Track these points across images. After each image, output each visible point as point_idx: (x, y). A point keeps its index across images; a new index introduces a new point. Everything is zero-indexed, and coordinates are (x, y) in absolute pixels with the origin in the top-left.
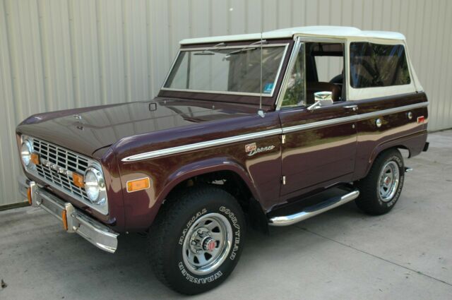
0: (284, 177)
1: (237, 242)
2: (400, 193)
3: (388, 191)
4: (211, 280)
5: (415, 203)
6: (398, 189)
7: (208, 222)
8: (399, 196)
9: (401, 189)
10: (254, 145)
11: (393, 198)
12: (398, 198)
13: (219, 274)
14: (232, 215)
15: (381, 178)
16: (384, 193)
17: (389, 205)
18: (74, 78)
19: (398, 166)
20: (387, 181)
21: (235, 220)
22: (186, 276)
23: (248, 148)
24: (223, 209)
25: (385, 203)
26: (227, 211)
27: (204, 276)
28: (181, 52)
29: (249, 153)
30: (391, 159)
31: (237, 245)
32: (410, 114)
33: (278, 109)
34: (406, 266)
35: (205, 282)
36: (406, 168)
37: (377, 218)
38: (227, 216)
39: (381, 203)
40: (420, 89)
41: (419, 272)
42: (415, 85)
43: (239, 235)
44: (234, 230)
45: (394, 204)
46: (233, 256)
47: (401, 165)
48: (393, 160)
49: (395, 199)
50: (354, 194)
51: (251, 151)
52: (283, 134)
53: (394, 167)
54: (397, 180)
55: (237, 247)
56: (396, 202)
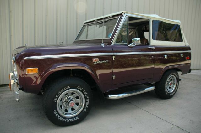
0: (114, 76)
1: (87, 104)
2: (177, 90)
3: (171, 89)
4: (72, 121)
5: (184, 95)
6: (176, 88)
7: (73, 93)
8: (176, 91)
9: (177, 88)
10: (97, 59)
11: (173, 92)
12: (175, 92)
13: (77, 118)
14: (84, 91)
15: (167, 82)
16: (169, 89)
17: (171, 95)
18: (46, 37)
19: (176, 78)
20: (170, 84)
21: (86, 94)
22: (58, 117)
23: (94, 60)
24: (79, 87)
25: (169, 94)
26: (82, 89)
27: (69, 118)
28: (84, 26)
29: (94, 62)
30: (172, 74)
31: (87, 105)
32: (182, 55)
33: (112, 44)
34: (172, 123)
35: (69, 121)
36: (180, 79)
37: (165, 100)
38: (82, 91)
39: (167, 94)
40: (187, 44)
41: (178, 127)
42: (185, 43)
43: (88, 101)
44: (86, 98)
45: (173, 95)
46: (85, 111)
47: (177, 77)
48: (173, 75)
49: (174, 92)
50: (152, 88)
51: (96, 62)
52: (114, 56)
53: (174, 78)
54: (176, 84)
55: (87, 107)
56: (174, 94)
